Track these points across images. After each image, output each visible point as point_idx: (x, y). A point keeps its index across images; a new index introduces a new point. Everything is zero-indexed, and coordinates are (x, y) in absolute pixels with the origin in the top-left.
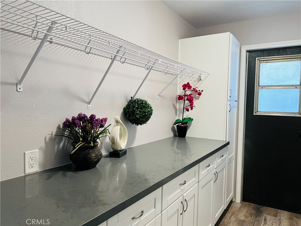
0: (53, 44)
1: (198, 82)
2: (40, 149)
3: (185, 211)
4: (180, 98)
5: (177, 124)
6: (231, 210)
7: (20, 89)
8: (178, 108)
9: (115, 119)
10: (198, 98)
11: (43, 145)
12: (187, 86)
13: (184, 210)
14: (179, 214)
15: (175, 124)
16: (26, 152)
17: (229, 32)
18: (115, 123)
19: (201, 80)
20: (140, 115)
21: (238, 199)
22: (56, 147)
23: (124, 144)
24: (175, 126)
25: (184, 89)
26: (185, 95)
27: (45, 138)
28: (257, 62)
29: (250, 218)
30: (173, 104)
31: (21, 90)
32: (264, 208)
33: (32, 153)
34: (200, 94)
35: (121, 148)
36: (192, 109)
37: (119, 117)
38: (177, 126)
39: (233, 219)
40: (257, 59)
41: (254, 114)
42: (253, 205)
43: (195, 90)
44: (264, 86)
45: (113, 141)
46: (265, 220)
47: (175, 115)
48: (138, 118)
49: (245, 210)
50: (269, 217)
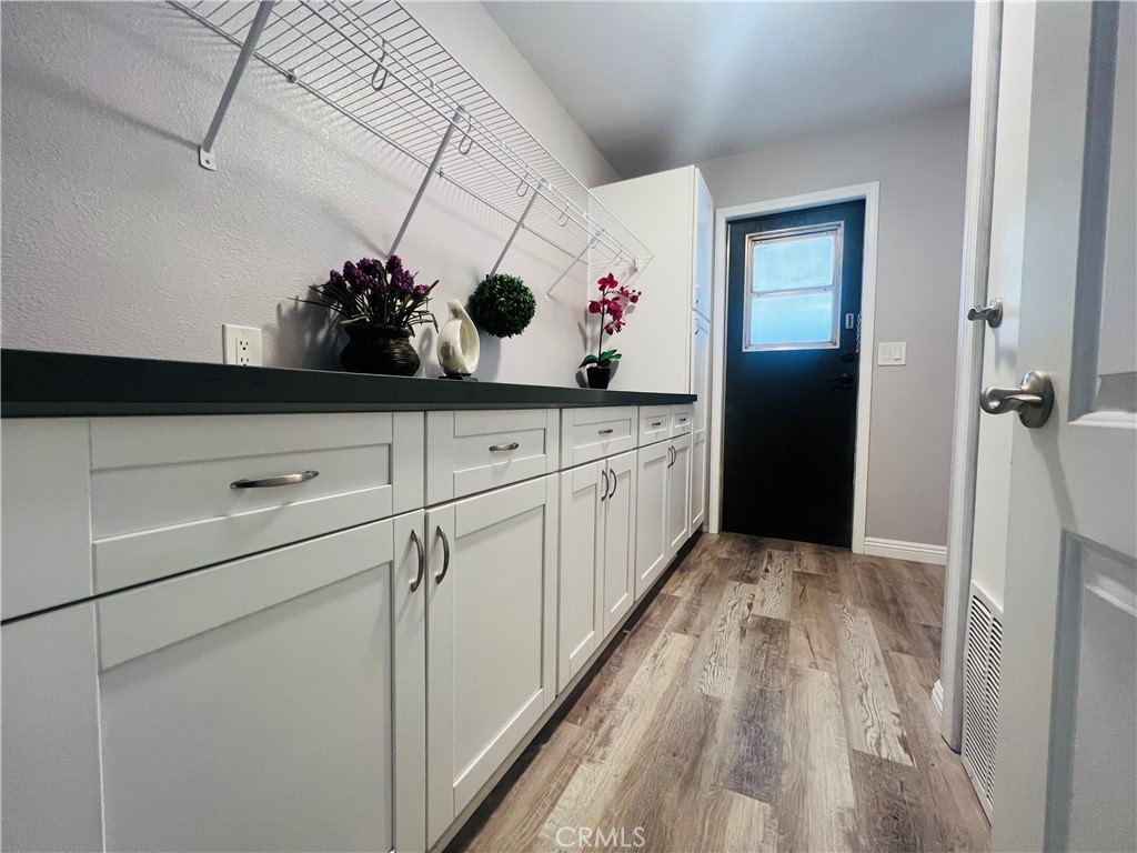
0: (295, 85)
1: (631, 275)
2: (266, 328)
3: (611, 496)
4: (594, 307)
5: (588, 366)
6: (701, 545)
7: (208, 162)
8: (589, 334)
9: (449, 304)
10: (631, 310)
11: (273, 320)
12: (608, 282)
13: (610, 493)
14: (599, 499)
15: (584, 364)
16: (227, 325)
17: (693, 166)
18: (452, 316)
19: (636, 270)
20: (507, 306)
21: (714, 527)
22: (308, 337)
23: (473, 364)
24: (584, 371)
25: (602, 289)
26: (605, 302)
27: (279, 306)
28: (748, 243)
29: (739, 556)
30: (579, 325)
31: (212, 166)
32: (766, 539)
33: (243, 331)
34: (634, 299)
35: (465, 369)
36: (619, 331)
37: (462, 305)
38: (588, 370)
39: (705, 557)
40: (747, 236)
41: (744, 350)
42: (744, 536)
43: (624, 292)
44: (763, 293)
45: (446, 351)
46: (770, 556)
47: (582, 346)
48: (502, 314)
49: (728, 544)
50: (776, 553)
